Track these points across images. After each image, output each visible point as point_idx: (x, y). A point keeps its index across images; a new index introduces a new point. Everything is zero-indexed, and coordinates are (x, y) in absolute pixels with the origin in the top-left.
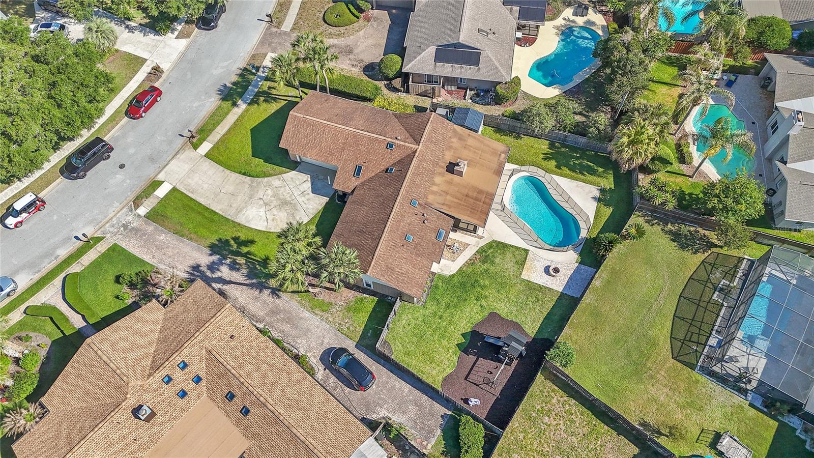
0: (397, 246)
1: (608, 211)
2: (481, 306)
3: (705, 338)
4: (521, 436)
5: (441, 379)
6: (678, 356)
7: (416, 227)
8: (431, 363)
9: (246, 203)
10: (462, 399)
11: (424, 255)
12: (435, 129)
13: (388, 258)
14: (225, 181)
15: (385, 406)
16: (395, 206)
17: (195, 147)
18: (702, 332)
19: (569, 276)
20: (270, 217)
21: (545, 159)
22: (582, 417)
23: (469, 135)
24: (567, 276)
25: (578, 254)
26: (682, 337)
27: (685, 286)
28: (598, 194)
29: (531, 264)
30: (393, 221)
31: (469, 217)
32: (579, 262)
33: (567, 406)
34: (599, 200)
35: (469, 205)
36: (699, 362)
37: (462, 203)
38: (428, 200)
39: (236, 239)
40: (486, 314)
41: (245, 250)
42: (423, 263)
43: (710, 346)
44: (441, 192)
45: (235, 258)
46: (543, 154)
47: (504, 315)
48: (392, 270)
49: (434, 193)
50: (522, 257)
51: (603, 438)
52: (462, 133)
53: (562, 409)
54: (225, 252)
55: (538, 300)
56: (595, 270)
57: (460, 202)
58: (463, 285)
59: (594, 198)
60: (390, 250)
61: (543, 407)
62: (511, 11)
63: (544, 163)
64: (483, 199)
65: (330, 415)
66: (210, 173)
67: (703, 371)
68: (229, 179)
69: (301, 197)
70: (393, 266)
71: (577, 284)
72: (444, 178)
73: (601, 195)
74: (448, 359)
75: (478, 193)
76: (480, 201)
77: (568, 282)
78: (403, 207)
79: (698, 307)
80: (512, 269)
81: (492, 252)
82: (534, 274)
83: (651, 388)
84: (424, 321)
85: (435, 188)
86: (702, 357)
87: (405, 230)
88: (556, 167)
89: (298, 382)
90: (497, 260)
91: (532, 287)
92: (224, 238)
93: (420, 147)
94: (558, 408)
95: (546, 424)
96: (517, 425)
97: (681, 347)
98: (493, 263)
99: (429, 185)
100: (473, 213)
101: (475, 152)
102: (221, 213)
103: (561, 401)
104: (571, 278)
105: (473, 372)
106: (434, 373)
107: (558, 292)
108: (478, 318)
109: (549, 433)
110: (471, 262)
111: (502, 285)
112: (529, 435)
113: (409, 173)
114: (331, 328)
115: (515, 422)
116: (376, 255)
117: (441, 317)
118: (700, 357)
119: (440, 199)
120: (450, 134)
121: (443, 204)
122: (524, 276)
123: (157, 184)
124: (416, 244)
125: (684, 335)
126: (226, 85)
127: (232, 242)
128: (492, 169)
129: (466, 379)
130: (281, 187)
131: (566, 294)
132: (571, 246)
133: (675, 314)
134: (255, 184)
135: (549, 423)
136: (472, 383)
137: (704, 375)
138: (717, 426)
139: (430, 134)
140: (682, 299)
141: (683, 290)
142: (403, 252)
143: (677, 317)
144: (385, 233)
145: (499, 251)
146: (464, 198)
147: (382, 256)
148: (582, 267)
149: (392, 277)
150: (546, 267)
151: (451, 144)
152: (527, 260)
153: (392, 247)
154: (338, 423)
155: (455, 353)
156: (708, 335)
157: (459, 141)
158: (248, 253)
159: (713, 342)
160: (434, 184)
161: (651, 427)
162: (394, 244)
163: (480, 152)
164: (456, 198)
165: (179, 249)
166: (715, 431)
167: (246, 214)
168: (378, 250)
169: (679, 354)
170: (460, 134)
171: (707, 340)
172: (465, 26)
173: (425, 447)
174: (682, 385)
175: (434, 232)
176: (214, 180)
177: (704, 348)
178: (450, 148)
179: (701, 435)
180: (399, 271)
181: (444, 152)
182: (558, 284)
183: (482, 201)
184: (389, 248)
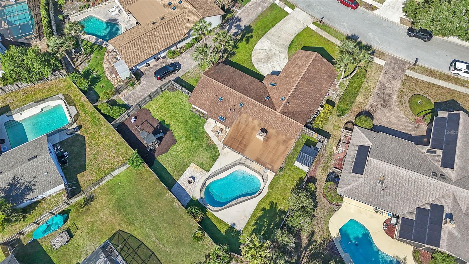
0: (216, 92)
1: (223, 230)
2: (182, 138)
3: (123, 255)
4: (111, 138)
5: (150, 109)
6: (119, 233)
7: (227, 104)
8: (159, 107)
9: (273, 42)
10: (137, 116)
11: (211, 107)
12: (291, 125)
13: (210, 86)
14: (289, 34)
15: (146, 84)
16: (240, 93)
17: (314, 23)
18: (127, 255)
19: (185, 189)
20: (261, 51)
21: (272, 203)
22: (108, 169)
23: (287, 148)
24: (186, 188)
25: (198, 199)
26: (129, 241)
27: (158, 259)
28: (237, 228)
29: (199, 171)
30: (231, 91)
31: (230, 136)
32: (193, 198)
33: (116, 164)
34: (232, 227)
35: (238, 136)
36: (112, 245)
37: (239, 134)
38: (243, 114)
39: (252, 37)
40: (177, 139)
41: (244, 39)
42: (207, 106)
43: (118, 256)
44: (247, 123)
45: (241, 35)
46: (276, 203)
47: (173, 147)
48: (204, 88)
49: (248, 118)
50: (205, 167)
51: (95, 176)
52: (289, 143)
53: (116, 160)
54: (245, 31)
55: (176, 167)
56: (185, 206)
57: (240, 132)
58: (196, 131)
59: (234, 224)
60: (215, 87)
61: (120, 152)
62: (410, 213)
63: (268, 201)
64: (240, 147)
65: (142, 53)
66: (296, 29)
67: (106, 245)
68: (289, 36)
69: (271, 66)
70: (206, 88)
71: (179, 192)
72: (257, 126)
73: (235, 231)
74: (158, 115)
75: (245, 144)
76: (239, 145)
77: (182, 187)
78: (239, 98)
79: (143, 260)
80: (199, 159)
81: (212, 152)
82: (192, 170)
83: (109, 210)
84: (182, 109)
85: (250, 119)
86: (113, 248)
87: (226, 98)
88: (263, 207)
89: (162, 44)
90: (206, 153)
91: (184, 167)
92: (253, 32)
93: (278, 113)
94: (117, 159)
95: (112, 151)
96: (117, 138)
97: (123, 238)
98: (206, 150)
99: (253, 116)
100: (232, 139)
101: (274, 149)
102: (269, 31)
103: (119, 162)
104: (184, 190)
105: (148, 124)
106: (154, 107)
107: (178, 180)
108: (176, 134)
109: (107, 151)
110: (209, 139)
111: (191, 152)
112: (110, 142)
113: (261, 104)
114: (191, 68)
115: (118, 137)
116: (212, 79)
117: (182, 117)
118: (114, 247)
119: (243, 121)
120: (288, 135)
121: (239, 122)
122: (192, 164)
124: (218, 103)
125: (129, 243)
126: (359, 38)
127: (250, 35)
128: (260, 157)
129: (146, 120)
130: (280, 57)
131: (175, 184)
132: (204, 197)
133: (144, 244)
134: (284, 46)
135: (112, 152)
136: (143, 122)
137: (104, 244)
138: (76, 237)
139: (288, 121)
140: (151, 253)
141: (156, 257)
142: (213, 95)
143: (141, 244)
144: (224, 85)
145: (212, 156)
146: (243, 136)
147: (212, 83)
148: (189, 199)
149: (200, 87)
150: (195, 178)
151: (281, 134)
152: (202, 169)
153: (216, 89)
154: (137, 55)
155: (161, 118)
156: (124, 258)
157: (283, 140)
158: (242, 40)
159: (119, 259)
160: (253, 119)
161: (90, 201)
162: (218, 90)
163: (274, 152)
164: (243, 130)
165: (251, 15)
166: (74, 235)
167: (266, 42)
168: (215, 81)
169: (120, 235)
170: (288, 142)
171: (122, 256)
172: (387, 167)
173: (122, 96)
174: (103, 228)
175: (224, 115)
176: (290, 30)
177: (118, 252)
178: (278, 134)
179: (76, 227)
180: (203, 92)
181: (276, 129)
182: (182, 181)
183: (239, 146)
184: (216, 87)
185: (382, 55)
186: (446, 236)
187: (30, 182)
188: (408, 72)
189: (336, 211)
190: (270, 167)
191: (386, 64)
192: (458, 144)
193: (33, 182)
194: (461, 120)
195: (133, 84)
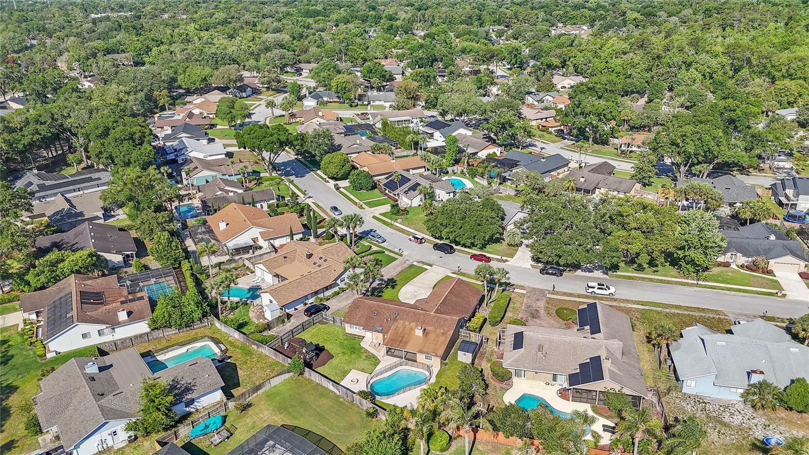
0: (370, 309)
2: (338, 354)
5: (304, 337)
7: (382, 316)
8: (313, 335)
9: (416, 286)
11: (367, 322)
12: (447, 320)
13: (364, 306)
15: (296, 322)
16: (393, 306)
17: (453, 273)
20: (407, 293)
23: (447, 337)
29: (361, 374)
30: (384, 306)
31: (389, 338)
35: (397, 338)
38: (399, 321)
39: (396, 285)
40: (333, 354)
41: (389, 287)
42: (362, 321)
44: (405, 326)
45: (385, 284)
47: (331, 361)
48: (357, 308)
49: (404, 323)
50: (368, 371)
54: (389, 282)
55: (336, 374)
57: (399, 334)
58: (353, 350)
62: (575, 369)
64: (401, 344)
65: (292, 295)
70: (359, 308)
74: (312, 340)
75: (405, 342)
76: (399, 343)
77: (346, 387)
78: (393, 309)
80: (359, 366)
81: (372, 360)
82: (354, 374)
83: (269, 412)
84: (335, 335)
85: (407, 323)
87: (380, 312)
89: (311, 288)
90: (367, 362)
91: (345, 373)
92: (397, 282)
93: (432, 313)
98: (365, 360)
99: (409, 320)
100: (391, 340)
101: (434, 340)
102: (412, 281)
104: (348, 388)
106: (307, 336)
107: (340, 382)
108: (332, 352)
110: (366, 351)
111: (350, 362)
113: (415, 310)
114: (339, 308)
117: (336, 340)
119: (400, 326)
120: (446, 329)
121: (396, 328)
122: (353, 371)
123: (431, 266)
127: (394, 284)
128: (423, 348)
132: (370, 391)
133: (311, 432)
138: (236, 435)
139: (443, 318)
142: (368, 312)
143: (309, 432)
145: (373, 363)
146: (402, 336)
147: (365, 303)
150: (358, 380)
151: (438, 328)
152: (364, 373)
153: (370, 307)
154: (288, 296)
155: (315, 343)
157: (442, 332)
158: (387, 287)
160: (410, 322)
161: (248, 408)
163: (435, 343)
164: (401, 332)
165: (392, 273)
168: (367, 301)
169: (285, 427)
170: (446, 333)
172: (541, 337)
175: (380, 325)
178: (436, 329)
179: (234, 427)
181: (433, 326)
182: (345, 383)
184: (369, 305)
185: (522, 287)
186: (607, 371)
187: (190, 384)
188: (548, 296)
189: (508, 389)
190: (434, 354)
191: (527, 292)
192: (600, 319)
193: (193, 383)
194: (598, 306)
195: (283, 322)
